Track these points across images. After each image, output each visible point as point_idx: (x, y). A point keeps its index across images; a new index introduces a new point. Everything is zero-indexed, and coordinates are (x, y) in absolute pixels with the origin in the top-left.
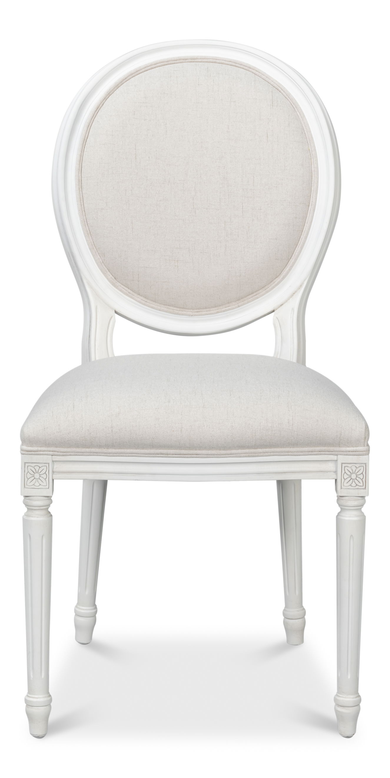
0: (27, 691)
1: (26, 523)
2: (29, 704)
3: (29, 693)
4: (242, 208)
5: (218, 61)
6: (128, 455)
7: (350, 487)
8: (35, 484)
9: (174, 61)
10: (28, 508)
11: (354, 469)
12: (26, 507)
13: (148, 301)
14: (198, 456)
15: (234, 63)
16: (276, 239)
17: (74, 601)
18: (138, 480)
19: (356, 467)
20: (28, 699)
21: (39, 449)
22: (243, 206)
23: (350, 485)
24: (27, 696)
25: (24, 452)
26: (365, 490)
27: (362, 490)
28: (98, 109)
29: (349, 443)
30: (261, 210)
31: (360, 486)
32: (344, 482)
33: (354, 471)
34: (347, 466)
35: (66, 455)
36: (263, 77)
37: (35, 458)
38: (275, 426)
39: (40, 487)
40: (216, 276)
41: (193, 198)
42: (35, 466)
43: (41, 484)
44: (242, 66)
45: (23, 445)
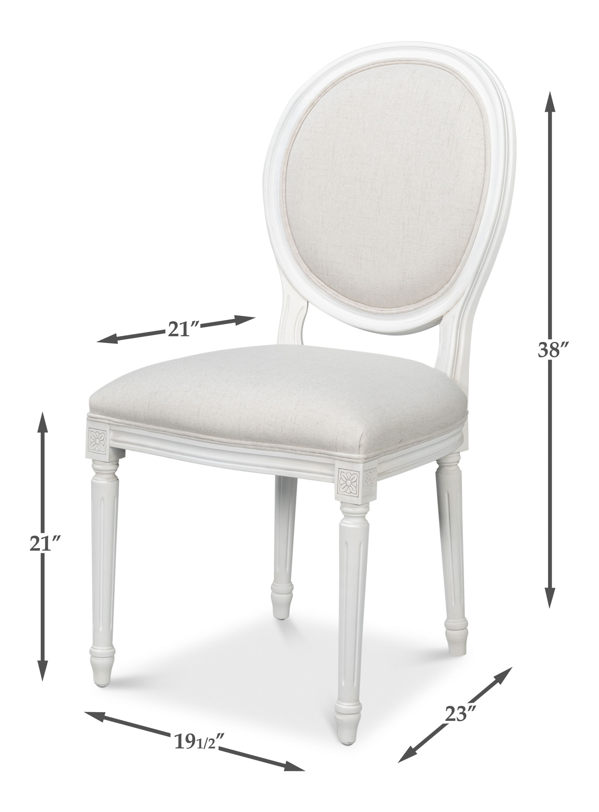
0: (92, 643)
1: (94, 485)
2: (93, 655)
3: (94, 644)
4: (419, 211)
5: (428, 64)
6: (161, 432)
7: (345, 493)
8: (96, 449)
9: (390, 63)
10: (96, 472)
11: (349, 475)
12: (94, 470)
13: (339, 295)
14: (213, 442)
15: (442, 66)
16: (444, 244)
17: (271, 579)
18: (170, 458)
19: (351, 474)
20: (93, 650)
21: (99, 416)
22: (420, 209)
23: (346, 491)
24: (92, 647)
25: (90, 419)
26: (358, 499)
27: (356, 498)
28: (313, 105)
29: (344, 449)
30: (434, 214)
31: (354, 494)
32: (340, 488)
33: (349, 478)
34: (343, 472)
35: (119, 426)
36: (463, 81)
37: (96, 425)
38: (278, 423)
39: (99, 452)
40: (393, 277)
41: (379, 198)
42: (97, 432)
43: (100, 450)
44: (447, 70)
45: (90, 413)
